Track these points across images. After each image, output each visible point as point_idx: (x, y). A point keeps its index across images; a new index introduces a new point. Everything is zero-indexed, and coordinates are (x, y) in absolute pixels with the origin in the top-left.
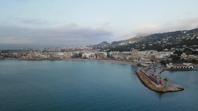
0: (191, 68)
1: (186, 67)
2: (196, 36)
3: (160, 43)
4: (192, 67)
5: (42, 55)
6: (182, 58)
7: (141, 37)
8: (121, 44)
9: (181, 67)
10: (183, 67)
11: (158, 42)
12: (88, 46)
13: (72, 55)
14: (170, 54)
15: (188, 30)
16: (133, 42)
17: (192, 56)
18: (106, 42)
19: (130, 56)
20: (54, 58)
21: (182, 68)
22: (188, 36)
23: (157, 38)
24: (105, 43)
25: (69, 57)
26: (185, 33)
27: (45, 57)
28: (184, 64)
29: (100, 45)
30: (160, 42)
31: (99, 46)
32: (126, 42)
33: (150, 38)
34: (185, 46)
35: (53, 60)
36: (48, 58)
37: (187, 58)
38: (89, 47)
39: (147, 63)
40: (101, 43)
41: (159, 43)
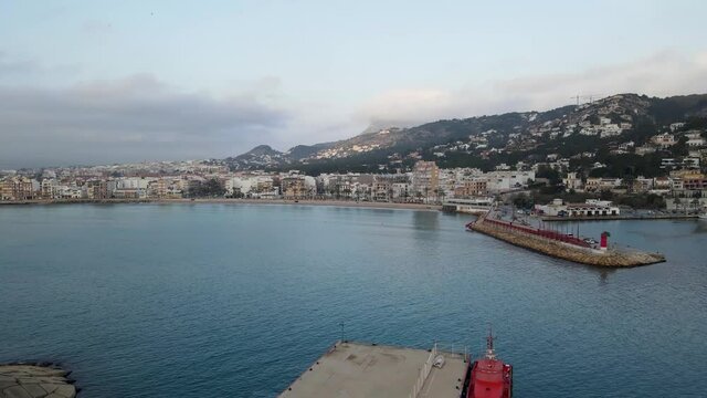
0: (614, 212)
1: (601, 212)
2: (578, 126)
3: (469, 149)
4: (618, 212)
5: (59, 188)
6: (568, 190)
7: (393, 131)
8: (327, 155)
9: (586, 212)
10: (593, 213)
11: (462, 146)
12: (205, 162)
13: (183, 184)
14: (527, 177)
15: (540, 111)
16: (366, 148)
17: (598, 180)
18: (270, 148)
19: (403, 185)
20: (113, 197)
21: (589, 213)
22: (547, 127)
23: (449, 133)
24: (267, 149)
25: (174, 191)
26: (532, 119)
27: (71, 193)
28: (591, 202)
29: (247, 156)
30: (467, 146)
31: (246, 162)
32: (341, 149)
33: (426, 133)
34: (554, 156)
35: (110, 204)
36: (87, 197)
37: (582, 187)
38: (211, 164)
39: (480, 204)
40: (252, 151)
41: (464, 149)
